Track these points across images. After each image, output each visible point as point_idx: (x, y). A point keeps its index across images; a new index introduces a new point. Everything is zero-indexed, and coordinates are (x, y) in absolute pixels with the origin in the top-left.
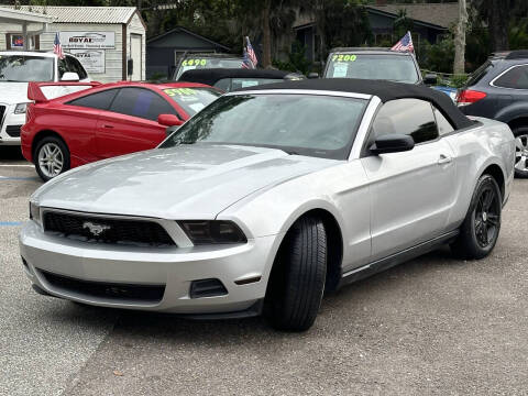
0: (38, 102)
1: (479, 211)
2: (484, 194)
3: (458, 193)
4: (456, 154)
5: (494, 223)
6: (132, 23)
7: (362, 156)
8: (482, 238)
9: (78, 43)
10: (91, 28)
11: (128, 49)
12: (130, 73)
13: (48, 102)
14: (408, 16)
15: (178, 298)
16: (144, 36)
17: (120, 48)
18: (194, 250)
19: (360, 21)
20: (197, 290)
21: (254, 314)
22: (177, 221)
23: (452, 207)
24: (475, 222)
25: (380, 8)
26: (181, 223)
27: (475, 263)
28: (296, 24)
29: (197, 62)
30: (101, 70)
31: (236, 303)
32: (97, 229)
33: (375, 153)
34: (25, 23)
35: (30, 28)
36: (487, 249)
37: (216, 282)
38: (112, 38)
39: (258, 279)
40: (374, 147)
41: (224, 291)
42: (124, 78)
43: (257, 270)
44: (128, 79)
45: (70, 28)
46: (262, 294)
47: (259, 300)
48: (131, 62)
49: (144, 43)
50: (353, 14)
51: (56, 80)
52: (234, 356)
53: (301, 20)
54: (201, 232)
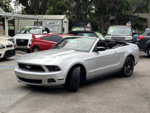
0: (34, 39)
1: (127, 66)
2: (129, 62)
3: (120, 61)
4: (120, 52)
5: (132, 68)
6: (64, 19)
7: (93, 52)
8: (128, 72)
9: (51, 24)
10: (54, 20)
11: (63, 26)
12: (64, 31)
13: (36, 39)
14: (140, 16)
15: (45, 83)
16: (68, 22)
17: (61, 25)
18: (49, 72)
19: (127, 18)
20: (49, 81)
21: (62, 87)
22: (45, 66)
23: (119, 64)
24: (125, 68)
25: (133, 15)
26: (46, 66)
27: (126, 78)
28: (110, 19)
29: (77, 29)
30: (56, 31)
31: (58, 84)
32: (29, 67)
33: (97, 51)
34: (38, 19)
35: (39, 21)
36: (129, 75)
37: (53, 79)
38: (59, 23)
39: (63, 79)
40: (96, 50)
41: (55, 81)
42: (62, 33)
43: (63, 77)
44: (63, 33)
45: (49, 20)
46: (64, 83)
47: (64, 84)
48: (64, 29)
49: (68, 24)
50: (125, 16)
51: (42, 33)
52: (57, 96)
53: (112, 18)
54: (51, 68)
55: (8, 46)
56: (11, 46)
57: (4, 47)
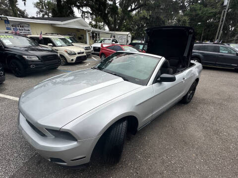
6: (129, 35)
10: (123, 35)
11: (128, 39)
12: (128, 42)
16: (131, 37)
39: (84, 158)
40: (159, 79)
45: (120, 35)
51: (110, 43)
55: (79, 53)
56: (83, 53)
57: (76, 54)
